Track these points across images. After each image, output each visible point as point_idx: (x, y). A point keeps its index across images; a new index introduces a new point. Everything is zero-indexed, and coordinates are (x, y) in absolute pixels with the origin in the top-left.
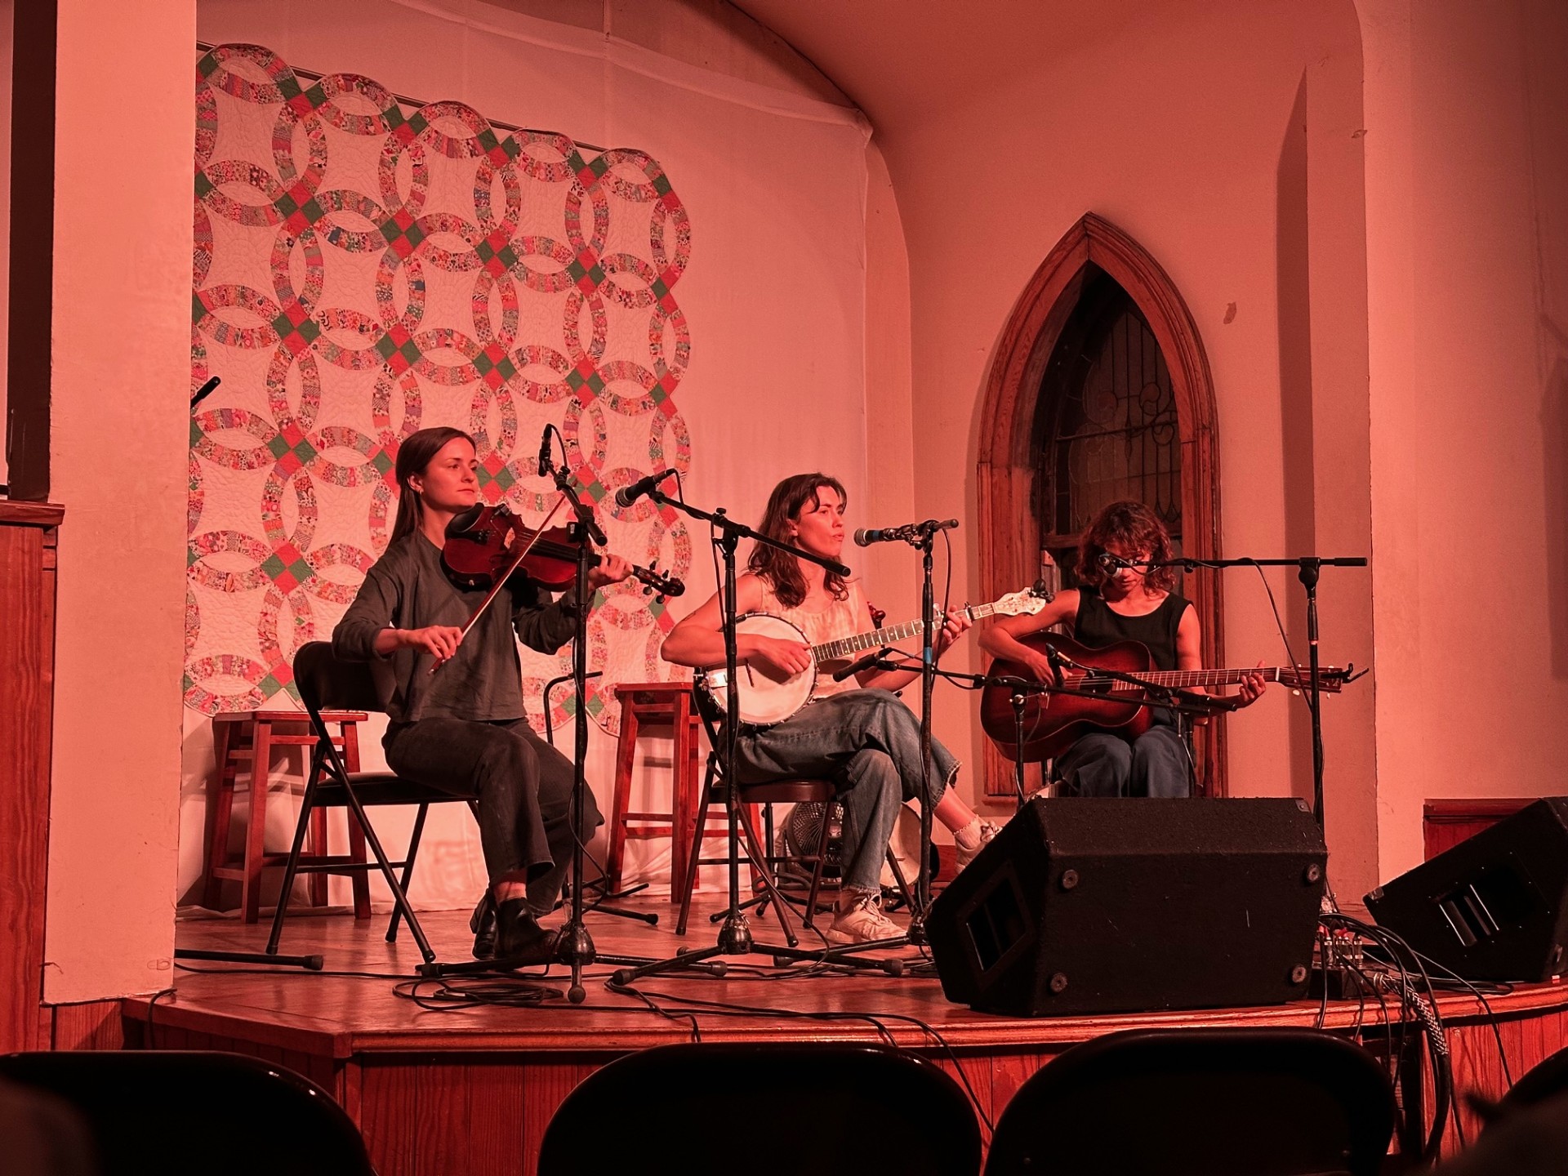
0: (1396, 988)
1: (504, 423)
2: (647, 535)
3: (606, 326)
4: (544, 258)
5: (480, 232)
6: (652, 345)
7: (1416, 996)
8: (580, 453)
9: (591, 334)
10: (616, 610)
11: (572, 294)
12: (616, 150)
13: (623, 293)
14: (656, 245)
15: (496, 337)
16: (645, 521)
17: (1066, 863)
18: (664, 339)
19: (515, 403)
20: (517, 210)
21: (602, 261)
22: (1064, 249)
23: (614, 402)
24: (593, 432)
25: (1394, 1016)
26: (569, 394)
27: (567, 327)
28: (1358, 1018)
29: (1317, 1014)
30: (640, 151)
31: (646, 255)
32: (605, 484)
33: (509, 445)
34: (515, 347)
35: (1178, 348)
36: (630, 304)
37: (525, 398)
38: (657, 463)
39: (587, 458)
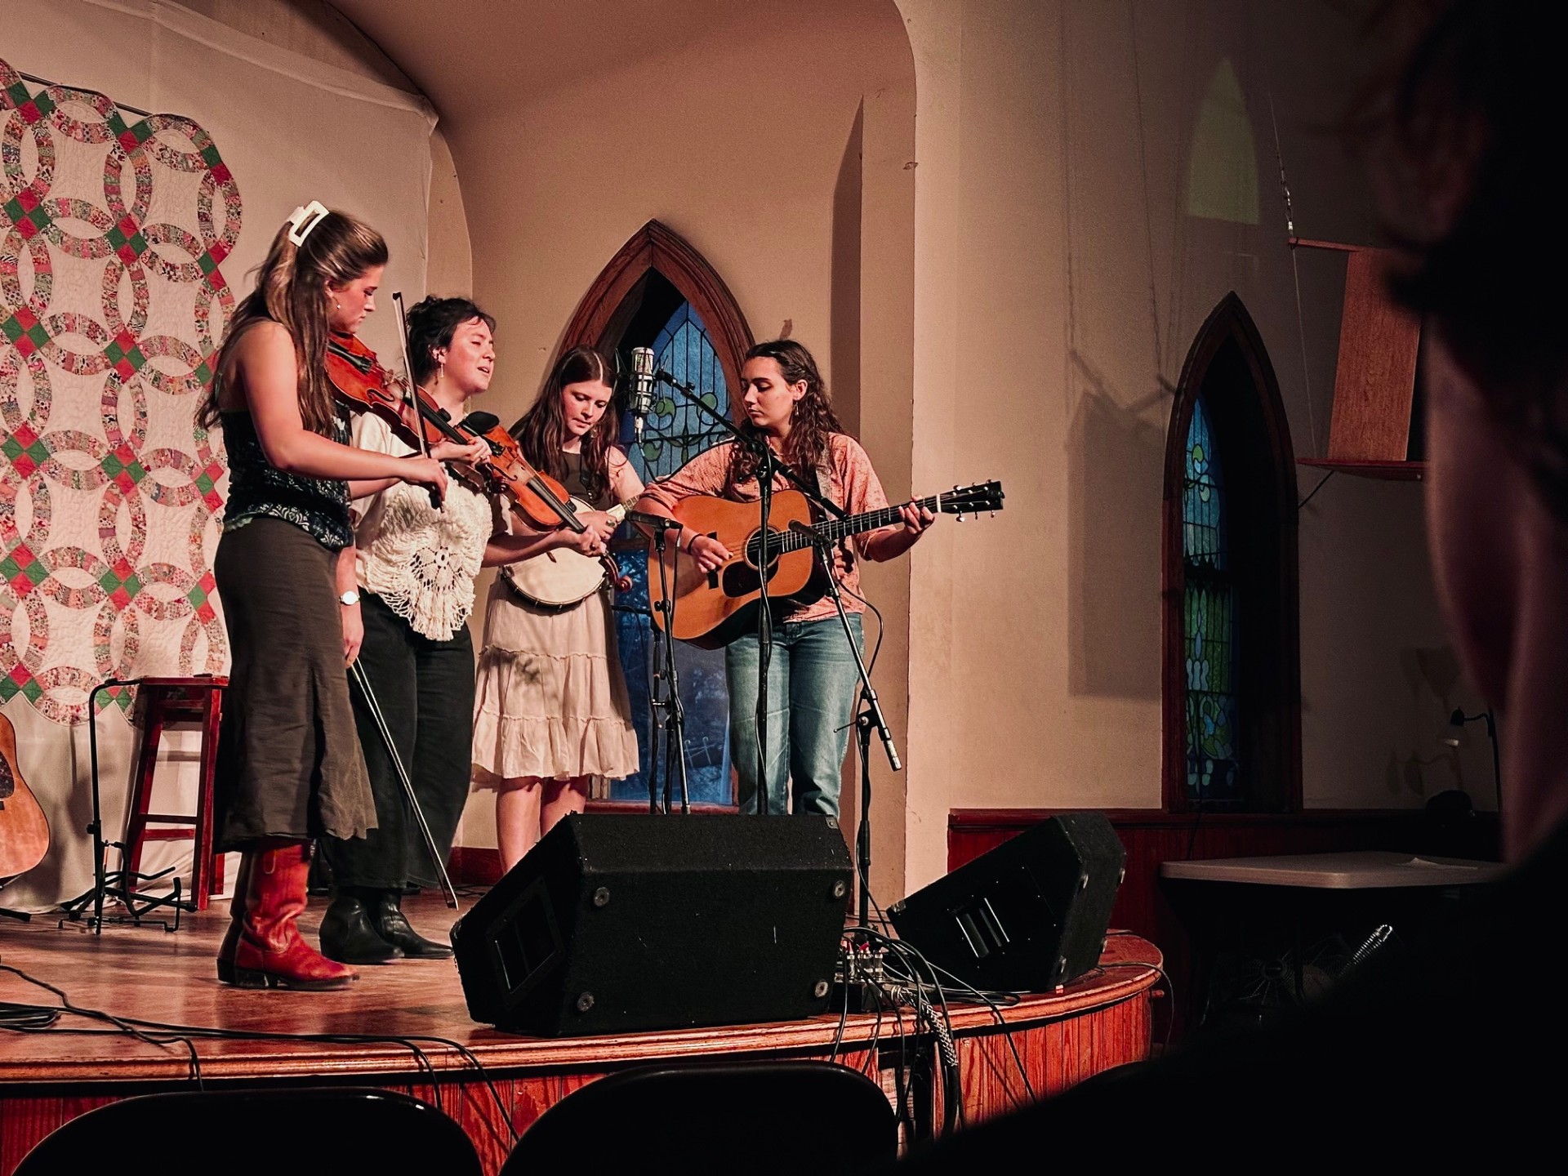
0: (912, 999)
1: (37, 393)
2: (190, 520)
3: (147, 298)
4: (81, 222)
5: (9, 189)
6: (198, 321)
7: (930, 1008)
8: (119, 430)
9: (132, 305)
10: (152, 598)
11: (111, 263)
12: (161, 116)
13: (167, 264)
14: (204, 218)
15: (27, 301)
16: (188, 506)
17: (599, 880)
18: (211, 317)
19: (49, 372)
20: (50, 169)
21: (144, 230)
22: (628, 254)
23: (155, 379)
24: (133, 409)
25: (909, 1028)
26: (107, 367)
27: (105, 296)
28: (875, 1031)
29: (836, 1029)
30: (188, 119)
31: (193, 228)
32: (145, 465)
33: (42, 417)
34: (49, 313)
35: (735, 360)
36: (174, 277)
37: (59, 368)
38: (202, 446)
39: (126, 436)
